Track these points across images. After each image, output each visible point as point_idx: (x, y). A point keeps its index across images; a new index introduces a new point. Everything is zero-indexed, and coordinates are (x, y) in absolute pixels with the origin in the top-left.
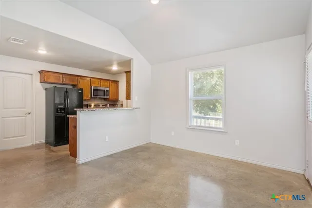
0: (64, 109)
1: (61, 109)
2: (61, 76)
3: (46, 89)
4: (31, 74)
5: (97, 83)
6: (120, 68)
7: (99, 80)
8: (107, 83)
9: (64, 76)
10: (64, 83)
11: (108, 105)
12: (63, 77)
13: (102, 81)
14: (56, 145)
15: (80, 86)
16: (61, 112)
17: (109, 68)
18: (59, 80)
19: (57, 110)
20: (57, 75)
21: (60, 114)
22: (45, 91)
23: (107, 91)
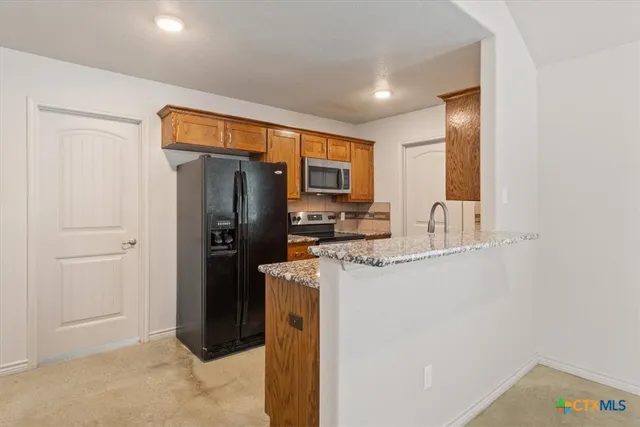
0: (232, 233)
1: (224, 233)
2: (221, 124)
3: (179, 168)
4: (138, 123)
5: (318, 147)
6: (400, 94)
7: (323, 140)
8: (343, 150)
9: (228, 125)
10: (229, 146)
11: (343, 215)
12: (226, 129)
13: (330, 141)
14: (207, 357)
15: (274, 158)
16: (224, 243)
17: (364, 96)
18: (216, 136)
19: (213, 236)
20: (209, 121)
21: (222, 251)
22: (174, 175)
23: (347, 172)
